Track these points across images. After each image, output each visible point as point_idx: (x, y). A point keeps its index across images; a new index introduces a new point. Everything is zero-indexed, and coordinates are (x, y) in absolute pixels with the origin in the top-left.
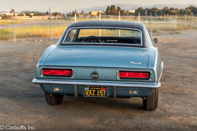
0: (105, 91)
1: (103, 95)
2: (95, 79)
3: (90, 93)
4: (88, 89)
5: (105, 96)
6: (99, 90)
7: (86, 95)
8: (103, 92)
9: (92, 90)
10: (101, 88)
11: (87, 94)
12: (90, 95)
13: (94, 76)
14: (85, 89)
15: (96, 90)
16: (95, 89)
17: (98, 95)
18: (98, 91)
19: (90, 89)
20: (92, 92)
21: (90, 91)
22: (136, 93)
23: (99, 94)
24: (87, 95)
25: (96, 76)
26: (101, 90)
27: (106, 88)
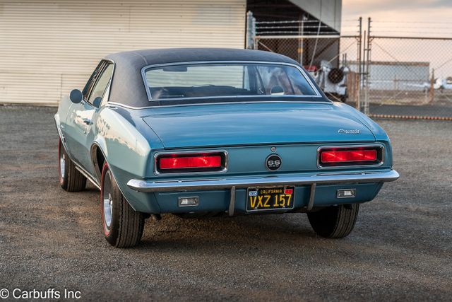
0: (290, 195)
1: (286, 204)
2: (273, 171)
3: (260, 202)
4: (255, 193)
5: (289, 207)
6: (279, 194)
7: (250, 208)
8: (286, 198)
9: (264, 195)
10: (282, 189)
11: (253, 206)
12: (260, 207)
13: (271, 163)
14: (250, 194)
15: (273, 195)
16: (270, 194)
17: (276, 205)
18: (276, 197)
19: (259, 194)
20: (263, 201)
21: (260, 199)
22: (350, 193)
23: (279, 202)
24: (252, 209)
25: (277, 163)
26: (282, 193)
27: (293, 188)
